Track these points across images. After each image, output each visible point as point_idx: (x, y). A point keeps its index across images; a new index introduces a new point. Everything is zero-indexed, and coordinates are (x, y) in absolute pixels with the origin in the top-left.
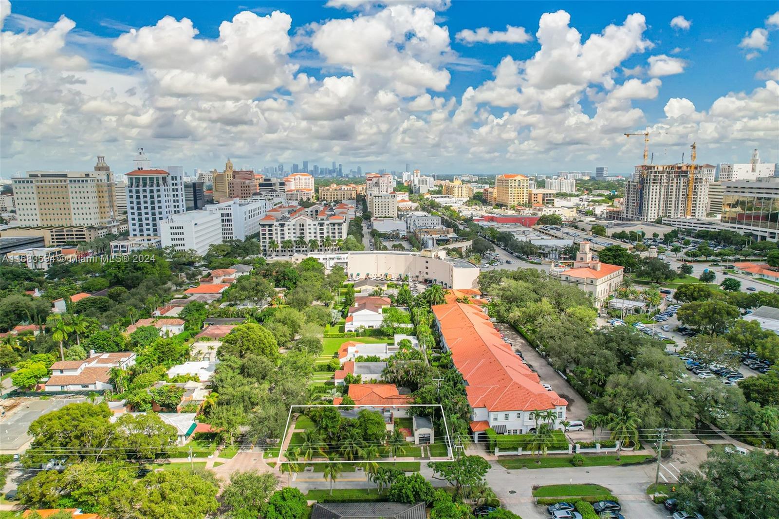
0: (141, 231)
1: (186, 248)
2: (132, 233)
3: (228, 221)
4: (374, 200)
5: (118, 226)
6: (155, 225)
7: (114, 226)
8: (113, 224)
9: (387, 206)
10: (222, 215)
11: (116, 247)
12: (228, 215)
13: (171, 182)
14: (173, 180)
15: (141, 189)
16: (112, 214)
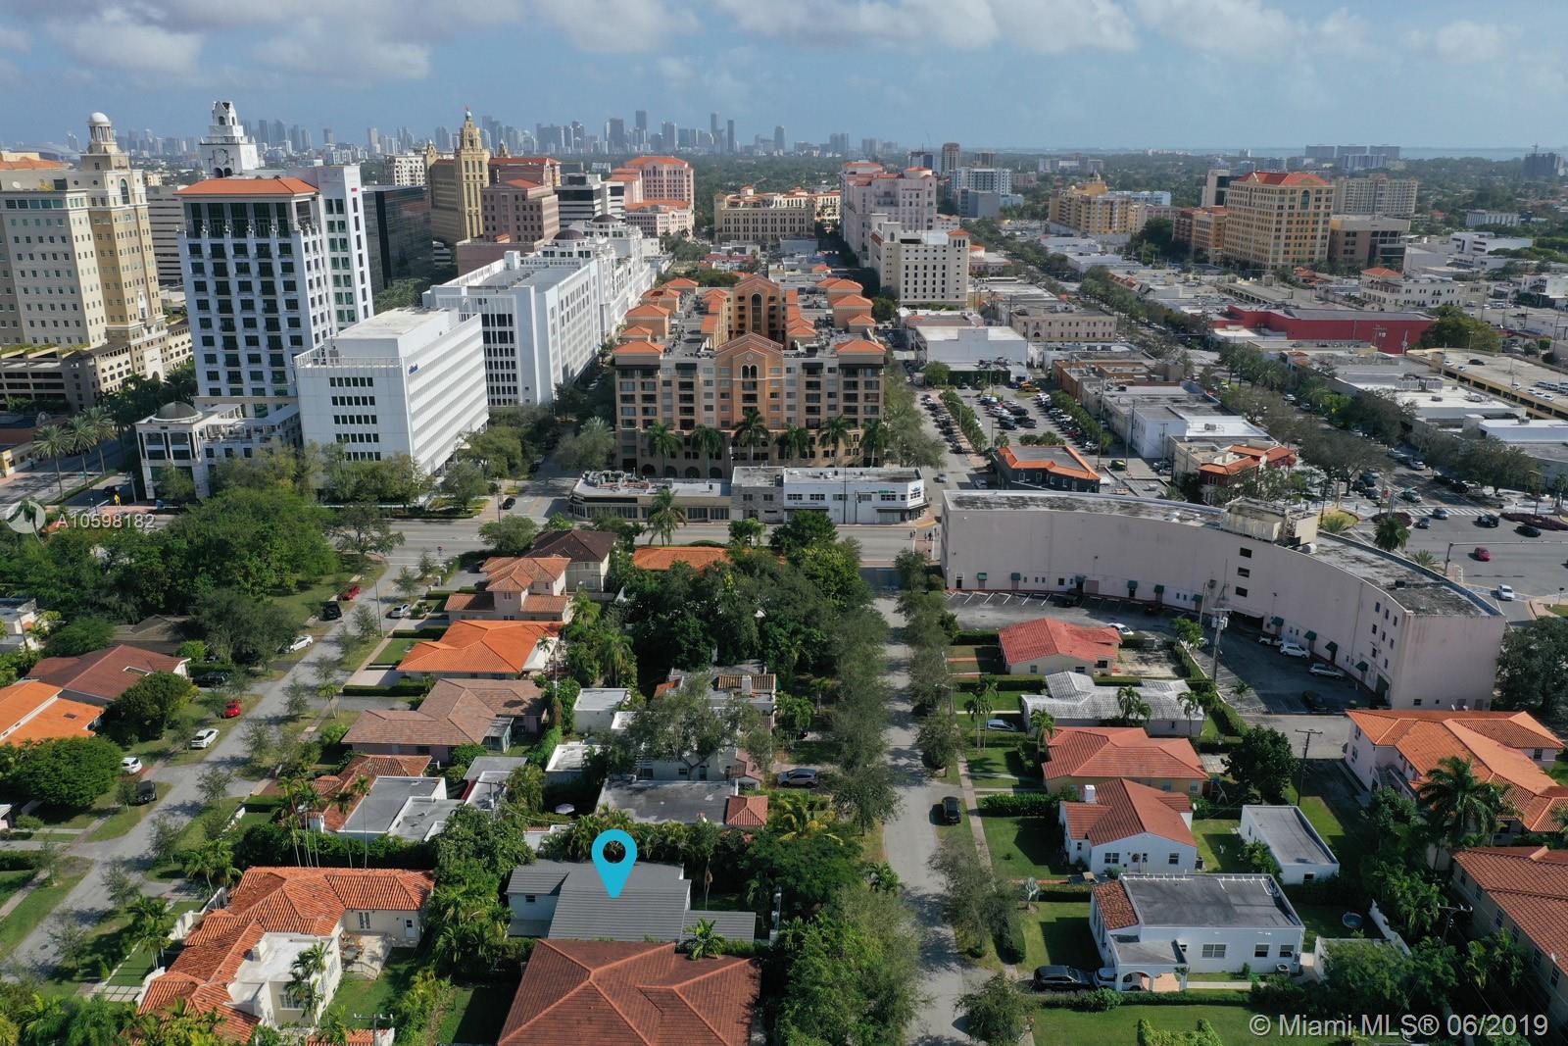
0: (235, 377)
1: (386, 448)
2: (203, 385)
3: (503, 337)
4: (903, 255)
5: (162, 340)
6: (277, 360)
7: (150, 344)
8: (147, 337)
9: (939, 273)
10: (485, 319)
11: (154, 438)
12: (503, 319)
13: (324, 217)
14: (330, 210)
15: (229, 242)
16: (143, 304)
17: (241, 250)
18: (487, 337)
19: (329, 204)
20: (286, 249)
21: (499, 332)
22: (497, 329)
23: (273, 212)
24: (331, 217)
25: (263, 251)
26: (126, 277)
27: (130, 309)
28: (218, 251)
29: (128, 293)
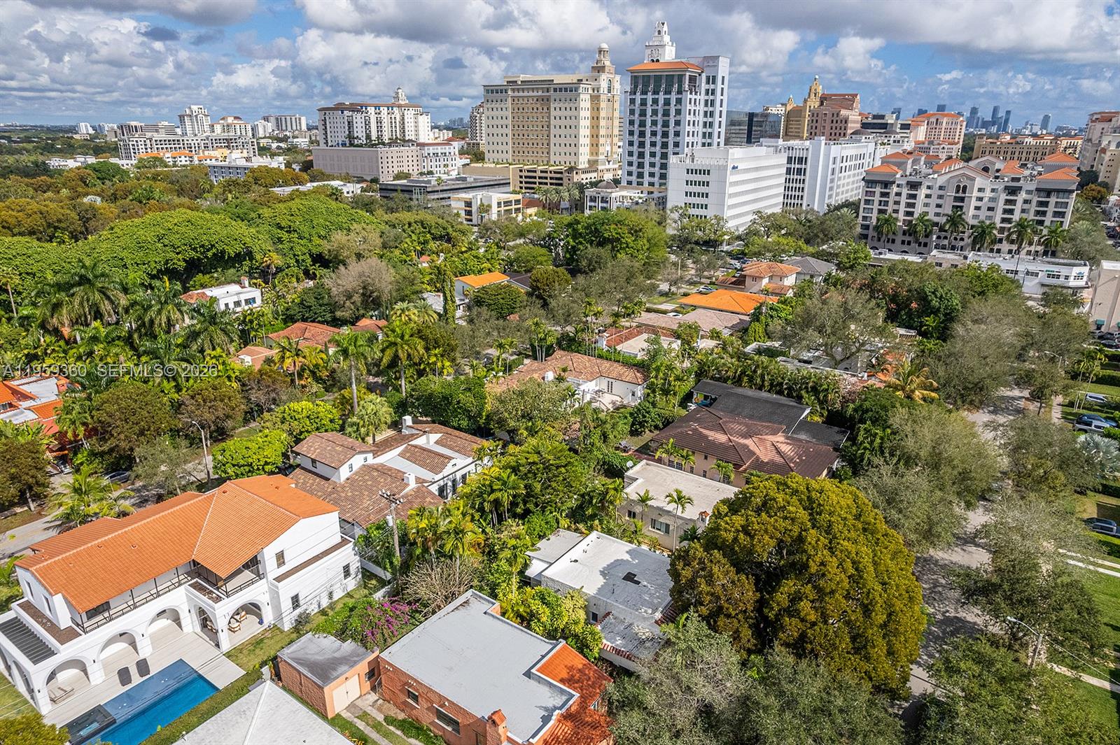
0: (640, 175)
3: (799, 172)
6: (664, 165)
7: (608, 170)
8: (607, 166)
10: (790, 160)
11: (593, 199)
12: (801, 160)
13: (704, 86)
14: (708, 82)
15: (650, 97)
16: (608, 148)
17: (655, 101)
18: (789, 171)
19: (708, 78)
20: (679, 101)
21: (797, 167)
22: (797, 166)
23: (676, 80)
24: (707, 87)
25: (667, 102)
26: (602, 132)
27: (601, 149)
28: (644, 103)
29: (602, 141)
